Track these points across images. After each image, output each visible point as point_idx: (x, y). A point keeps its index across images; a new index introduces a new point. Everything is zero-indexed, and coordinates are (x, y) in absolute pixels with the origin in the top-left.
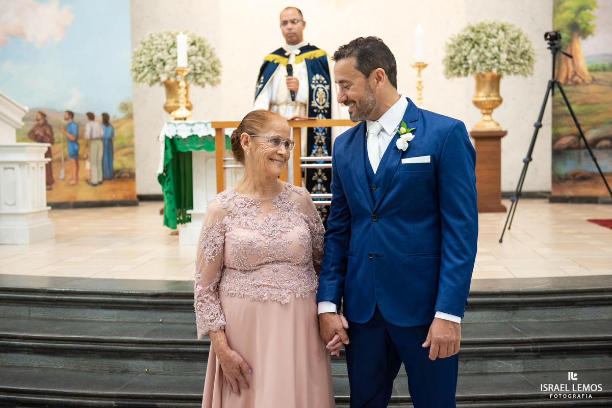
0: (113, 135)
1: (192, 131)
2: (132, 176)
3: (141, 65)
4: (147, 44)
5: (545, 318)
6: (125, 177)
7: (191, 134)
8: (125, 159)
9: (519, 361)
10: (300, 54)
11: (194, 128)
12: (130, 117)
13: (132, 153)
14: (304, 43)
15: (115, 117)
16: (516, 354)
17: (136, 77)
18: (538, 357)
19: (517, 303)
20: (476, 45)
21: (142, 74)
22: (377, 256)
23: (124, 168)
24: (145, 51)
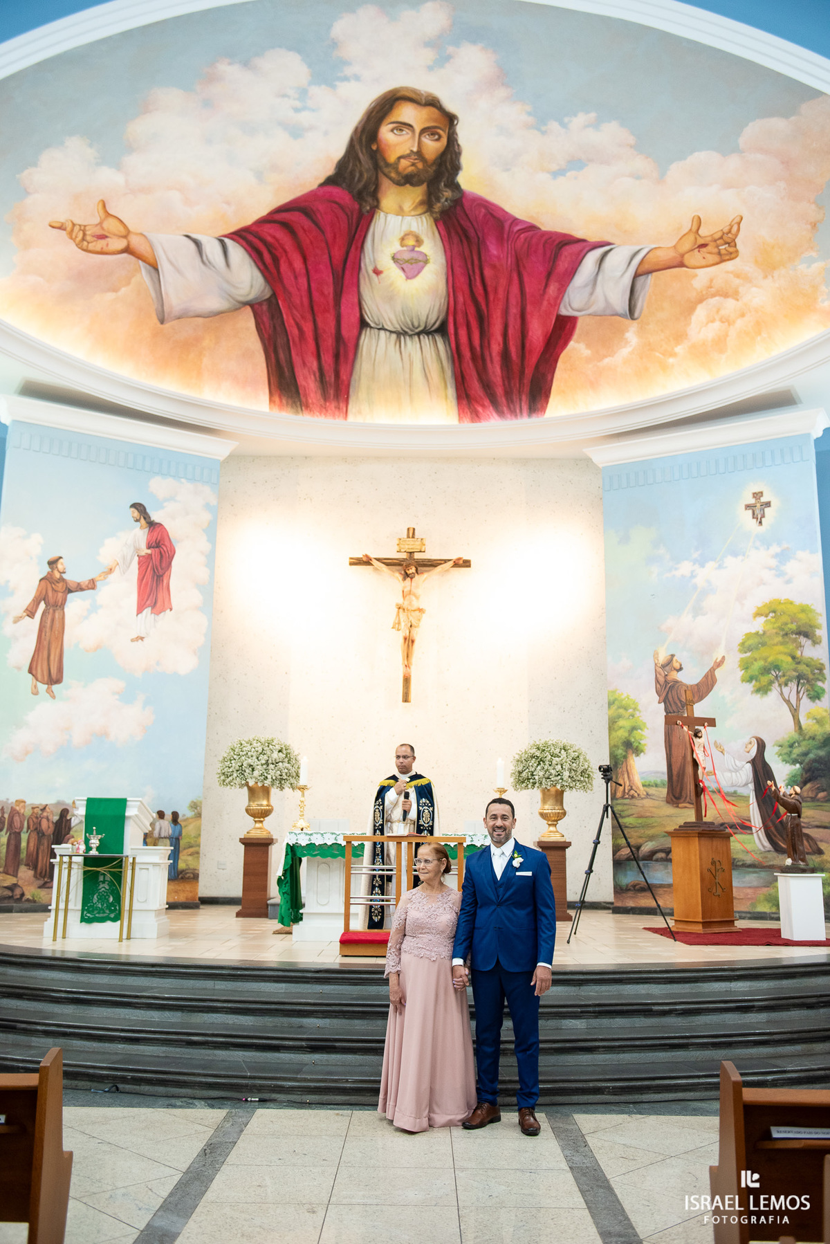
0: (180, 834)
1: (310, 840)
2: (195, 877)
3: (231, 770)
4: (237, 750)
5: (602, 992)
6: (188, 878)
7: (309, 843)
8: (190, 858)
9: (583, 1020)
10: (410, 781)
11: (312, 837)
12: (199, 815)
13: (198, 853)
14: (413, 773)
15: (184, 815)
16: (582, 1015)
17: (224, 781)
18: (596, 1017)
19: (582, 980)
20: (541, 762)
21: (231, 778)
22: (499, 928)
23: (189, 869)
24: (235, 757)
